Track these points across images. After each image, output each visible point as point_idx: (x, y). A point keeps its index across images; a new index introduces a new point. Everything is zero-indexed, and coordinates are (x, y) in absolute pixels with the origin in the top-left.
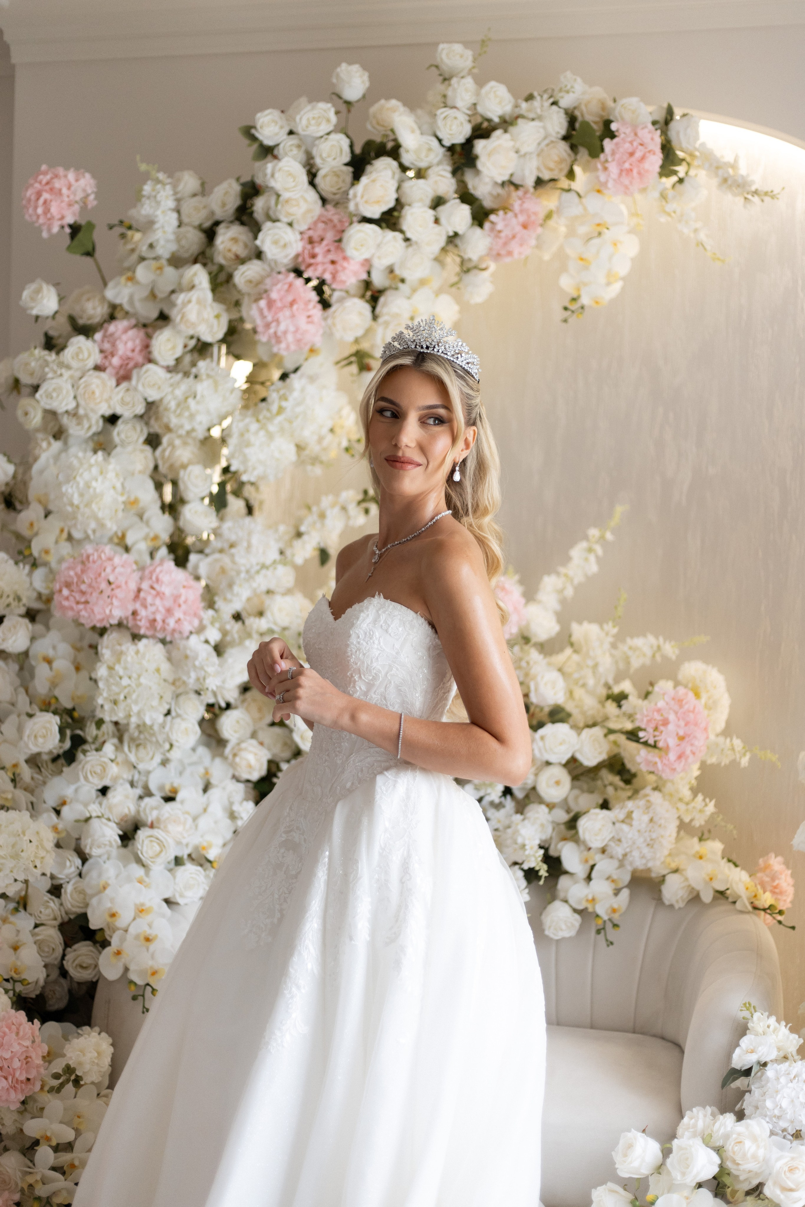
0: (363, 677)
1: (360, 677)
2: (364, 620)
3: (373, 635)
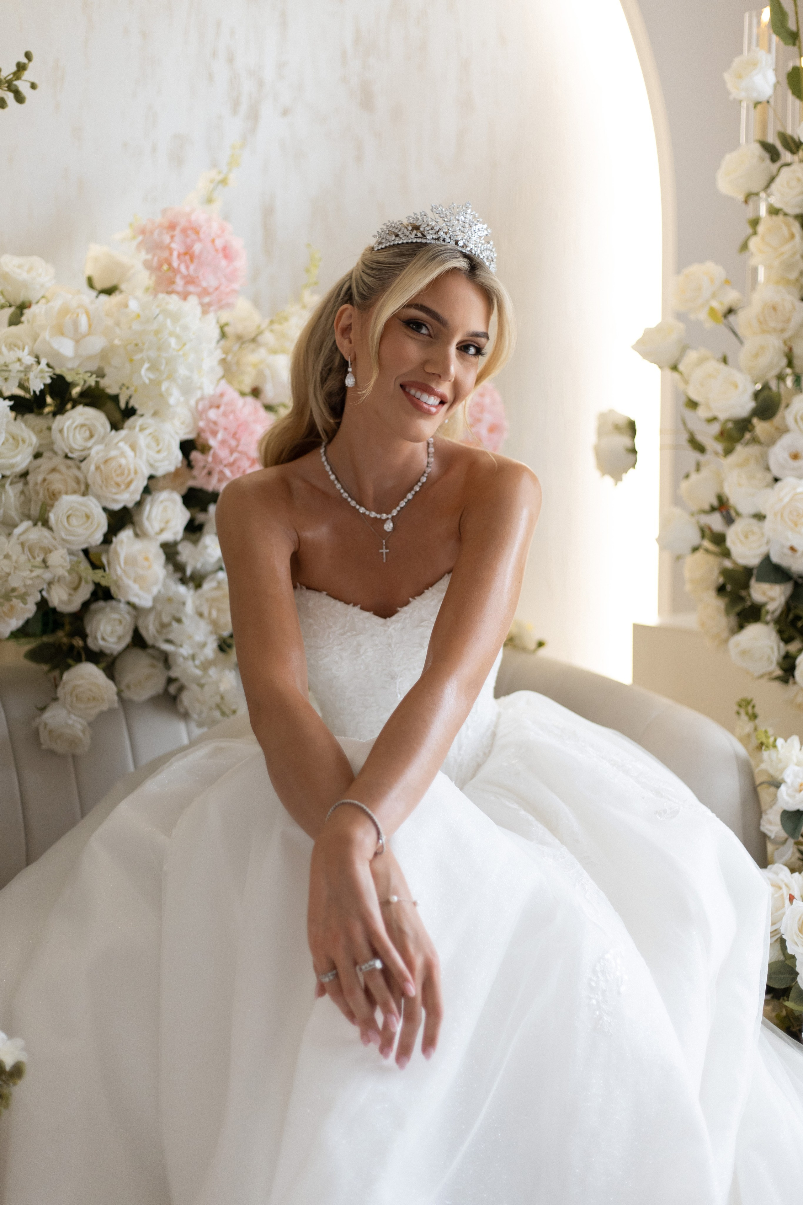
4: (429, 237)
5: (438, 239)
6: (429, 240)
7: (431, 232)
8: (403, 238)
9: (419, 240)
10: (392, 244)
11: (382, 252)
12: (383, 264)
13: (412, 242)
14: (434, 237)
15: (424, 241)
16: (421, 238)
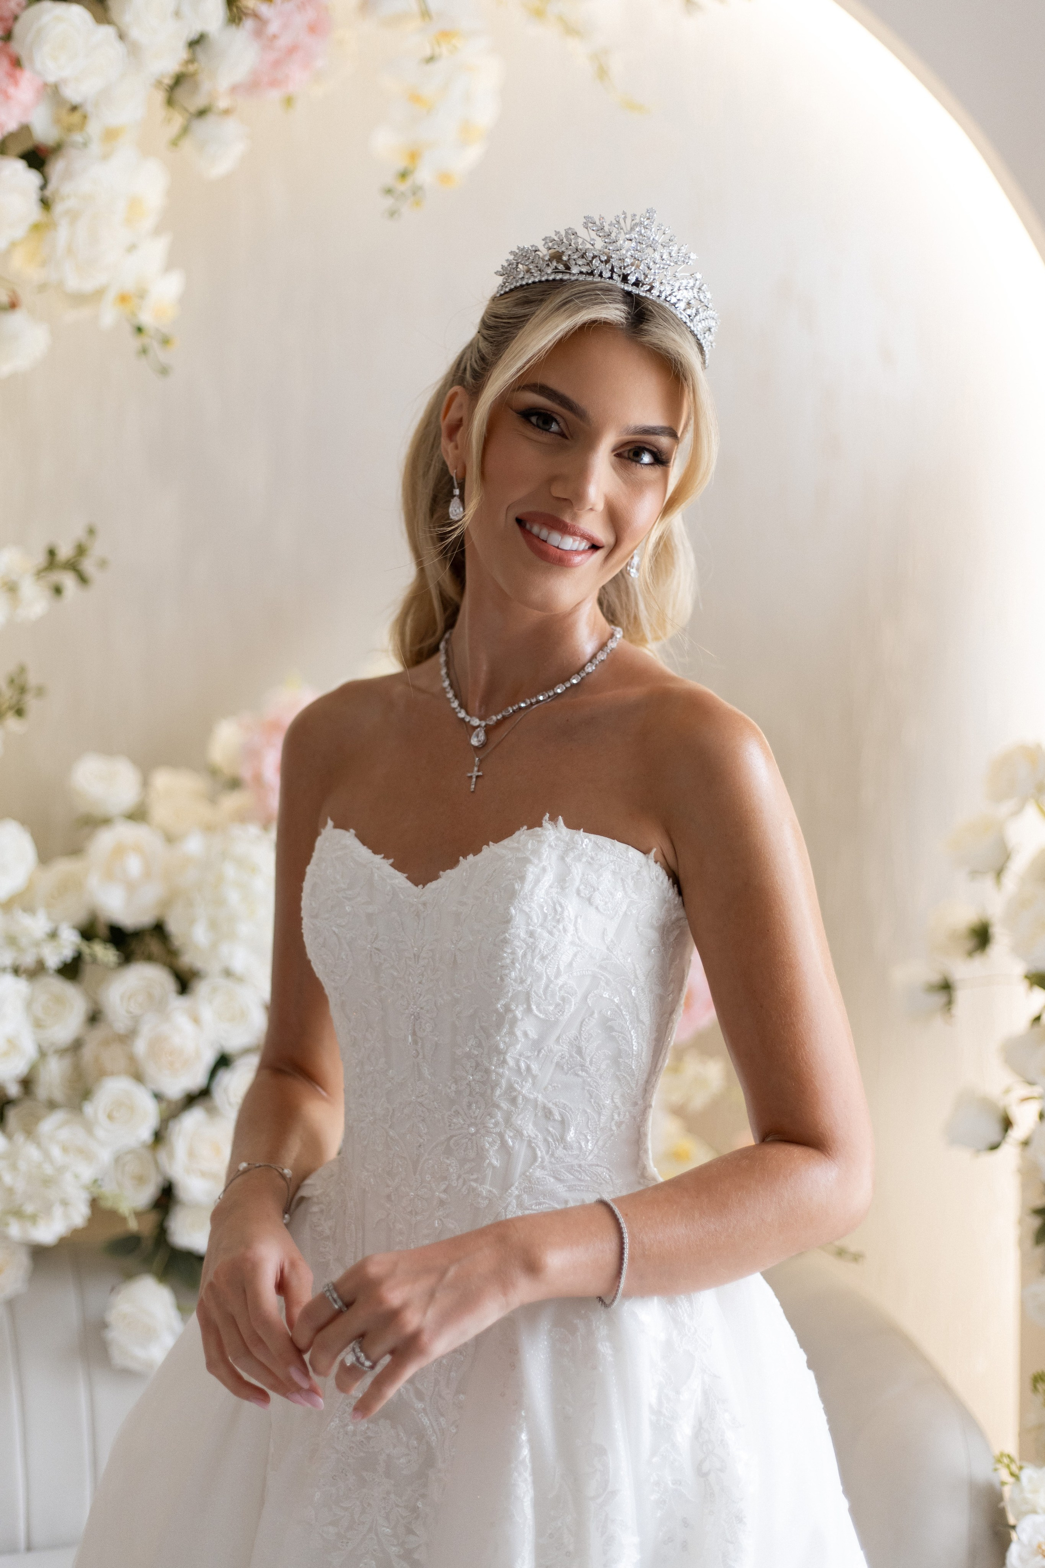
0: (534, 1007)
1: (529, 1010)
2: (537, 881)
3: (562, 912)
4: (575, 270)
5: (591, 273)
6: (574, 275)
7: (580, 262)
8: (535, 275)
9: (559, 277)
10: (518, 284)
11: (505, 299)
12: (502, 318)
13: (547, 281)
14: (584, 270)
15: (566, 277)
16: (563, 272)
